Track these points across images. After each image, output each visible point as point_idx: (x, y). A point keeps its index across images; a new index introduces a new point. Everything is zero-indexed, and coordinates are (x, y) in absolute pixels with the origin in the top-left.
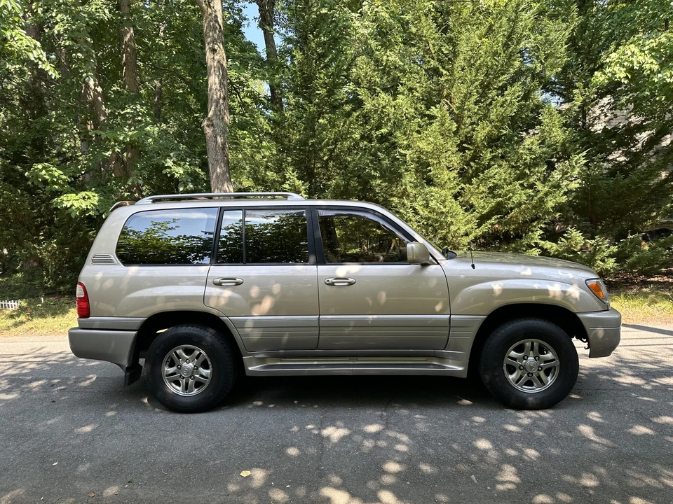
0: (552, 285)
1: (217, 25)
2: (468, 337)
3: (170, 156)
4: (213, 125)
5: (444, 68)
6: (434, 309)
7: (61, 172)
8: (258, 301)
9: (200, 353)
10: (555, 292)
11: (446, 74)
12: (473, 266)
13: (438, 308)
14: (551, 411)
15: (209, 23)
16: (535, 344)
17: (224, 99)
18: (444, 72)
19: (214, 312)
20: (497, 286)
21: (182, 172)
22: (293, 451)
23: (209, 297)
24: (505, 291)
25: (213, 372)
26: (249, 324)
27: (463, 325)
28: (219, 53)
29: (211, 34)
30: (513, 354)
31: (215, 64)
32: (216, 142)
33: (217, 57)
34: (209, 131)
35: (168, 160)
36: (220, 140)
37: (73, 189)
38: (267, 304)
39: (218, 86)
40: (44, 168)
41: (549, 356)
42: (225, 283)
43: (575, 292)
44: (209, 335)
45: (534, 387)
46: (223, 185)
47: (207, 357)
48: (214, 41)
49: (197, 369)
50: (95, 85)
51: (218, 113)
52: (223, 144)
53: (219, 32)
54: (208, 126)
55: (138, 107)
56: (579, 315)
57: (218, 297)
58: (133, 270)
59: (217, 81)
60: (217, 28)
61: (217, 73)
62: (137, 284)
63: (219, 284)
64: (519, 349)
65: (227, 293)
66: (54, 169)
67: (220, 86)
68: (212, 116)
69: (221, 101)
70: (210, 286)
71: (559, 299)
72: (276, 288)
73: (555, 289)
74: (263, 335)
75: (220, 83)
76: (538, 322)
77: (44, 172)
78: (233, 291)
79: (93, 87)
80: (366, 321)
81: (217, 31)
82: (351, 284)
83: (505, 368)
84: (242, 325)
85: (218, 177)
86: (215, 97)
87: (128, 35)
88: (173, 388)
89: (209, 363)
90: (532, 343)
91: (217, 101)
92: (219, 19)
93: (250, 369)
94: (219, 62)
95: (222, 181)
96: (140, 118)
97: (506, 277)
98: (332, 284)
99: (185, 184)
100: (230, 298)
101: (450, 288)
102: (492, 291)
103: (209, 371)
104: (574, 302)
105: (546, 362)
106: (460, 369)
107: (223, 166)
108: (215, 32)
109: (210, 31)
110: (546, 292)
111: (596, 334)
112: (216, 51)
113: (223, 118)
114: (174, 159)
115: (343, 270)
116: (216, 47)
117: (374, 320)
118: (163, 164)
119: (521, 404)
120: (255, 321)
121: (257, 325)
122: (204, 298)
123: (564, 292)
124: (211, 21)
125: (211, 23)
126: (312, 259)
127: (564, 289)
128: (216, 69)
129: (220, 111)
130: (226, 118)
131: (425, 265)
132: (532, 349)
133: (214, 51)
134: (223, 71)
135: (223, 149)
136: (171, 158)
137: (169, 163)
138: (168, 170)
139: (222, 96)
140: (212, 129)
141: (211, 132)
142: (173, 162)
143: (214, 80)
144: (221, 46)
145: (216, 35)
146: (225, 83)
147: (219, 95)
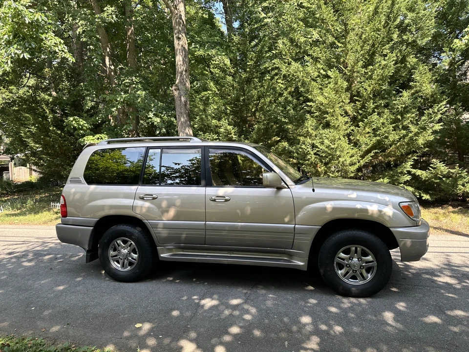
0: (371, 206)
1: (181, 21)
2: (308, 241)
3: (151, 111)
4: (178, 89)
5: (339, 42)
6: (284, 220)
7: (85, 122)
8: (166, 211)
9: (131, 244)
10: (373, 211)
11: (341, 47)
12: (314, 190)
13: (286, 220)
14: (369, 300)
15: (176, 20)
16: (358, 249)
17: (186, 71)
18: (340, 45)
19: (139, 216)
20: (329, 205)
21: (159, 121)
22: (175, 313)
23: (136, 207)
24: (335, 209)
25: (139, 256)
26: (161, 226)
27: (303, 232)
28: (182, 40)
29: (177, 27)
30: (342, 255)
31: (180, 48)
32: (181, 100)
33: (181, 43)
34: (176, 93)
35: (150, 113)
36: (183, 99)
37: (92, 133)
38: (172, 213)
39: (182, 63)
40: (74, 119)
41: (370, 258)
42: (146, 197)
43: (389, 211)
44: (136, 231)
45: (358, 281)
46: (185, 129)
47: (135, 246)
48: (179, 32)
49: (130, 254)
50: (110, 65)
51: (182, 81)
52: (186, 102)
53: (183, 25)
54: (175, 90)
55: (134, 78)
56: (391, 229)
57: (141, 207)
58: (93, 187)
59: (181, 59)
60: (181, 23)
61: (181, 54)
62: (94, 197)
63: (142, 198)
64: (346, 252)
65: (147, 204)
66: (81, 120)
67: (183, 63)
68: (178, 83)
69: (184, 73)
70: (137, 199)
71: (376, 216)
72: (178, 202)
73: (373, 209)
74: (169, 234)
75: (183, 60)
76: (360, 233)
77: (74, 122)
78: (152, 203)
79: (108, 66)
80: (236, 227)
81: (181, 25)
82: (227, 200)
83: (335, 265)
84: (155, 226)
85: (182, 124)
86: (180, 70)
87: (130, 31)
88: (115, 265)
89: (137, 250)
90: (356, 248)
91: (181, 73)
92: (182, 17)
93: (162, 255)
94: (182, 46)
95: (184, 127)
96: (134, 86)
97: (337, 198)
98: (214, 200)
99: (161, 129)
100: (149, 208)
101: (296, 206)
102: (325, 209)
103: (137, 256)
104: (387, 219)
105: (367, 262)
106: (302, 264)
107: (185, 116)
108: (180, 26)
109: (177, 25)
110: (366, 210)
111: (405, 244)
113: (185, 84)
114: (154, 112)
115: (223, 191)
116: (180, 36)
117: (242, 226)
118: (147, 116)
119: (347, 293)
120: (164, 224)
121: (166, 227)
122: (133, 208)
123: (380, 211)
124: (177, 19)
125: (177, 20)
126: (203, 182)
127: (380, 209)
128: (181, 51)
129: (183, 79)
130: (187, 84)
131: (279, 188)
132: (356, 252)
133: (179, 38)
134: (185, 52)
135: (185, 105)
136: (152, 112)
137: (151, 115)
138: (150, 120)
139: (184, 69)
140: (178, 92)
141: (177, 94)
142: (154, 114)
143: (179, 58)
144: (184, 35)
145: (180, 28)
146: (186, 60)
147: (182, 68)
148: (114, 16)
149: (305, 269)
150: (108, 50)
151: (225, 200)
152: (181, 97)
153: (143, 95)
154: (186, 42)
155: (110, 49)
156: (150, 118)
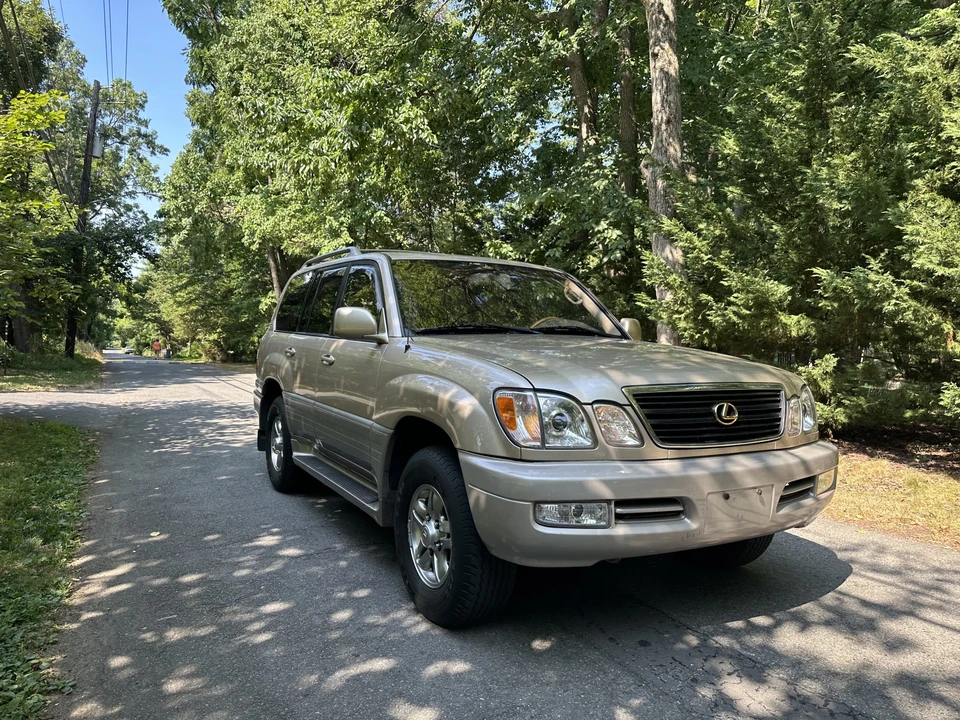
1: (661, 16)
4: (652, 164)
7: (511, 249)
15: (652, 18)
17: (668, 122)
23: (280, 366)
29: (653, 33)
30: (420, 506)
31: (657, 74)
32: (655, 187)
33: (659, 64)
34: (647, 174)
35: (602, 222)
36: (660, 184)
39: (659, 105)
42: (289, 352)
43: (467, 404)
46: (663, 250)
48: (657, 42)
51: (660, 145)
52: (667, 190)
53: (665, 26)
54: (646, 166)
56: (459, 454)
57: (283, 367)
59: (659, 99)
60: (661, 21)
61: (660, 88)
63: (286, 354)
65: (287, 364)
67: (662, 106)
68: (653, 151)
69: (664, 127)
70: (283, 355)
72: (305, 363)
75: (662, 101)
81: (662, 26)
83: (409, 526)
85: (657, 239)
86: (656, 122)
90: (433, 494)
91: (659, 129)
92: (665, 8)
94: (662, 70)
95: (662, 245)
98: (322, 362)
100: (287, 370)
106: (376, 509)
108: (658, 28)
109: (651, 28)
112: (657, 55)
113: (666, 152)
114: (612, 220)
116: (658, 49)
118: (593, 229)
123: (451, 404)
125: (654, 17)
128: (659, 81)
129: (662, 141)
130: (671, 150)
131: (381, 343)
133: (654, 56)
134: (668, 81)
135: (666, 195)
136: (607, 218)
137: (603, 225)
138: (599, 235)
139: (665, 118)
140: (651, 169)
141: (649, 175)
142: (610, 224)
143: (656, 97)
144: (666, 46)
145: (659, 33)
146: (671, 98)
147: (660, 118)
149: (379, 522)
150: (586, 110)
151: (330, 361)
152: (655, 181)
153: (602, 187)
154: (674, 59)
155: (589, 107)
156: (599, 232)
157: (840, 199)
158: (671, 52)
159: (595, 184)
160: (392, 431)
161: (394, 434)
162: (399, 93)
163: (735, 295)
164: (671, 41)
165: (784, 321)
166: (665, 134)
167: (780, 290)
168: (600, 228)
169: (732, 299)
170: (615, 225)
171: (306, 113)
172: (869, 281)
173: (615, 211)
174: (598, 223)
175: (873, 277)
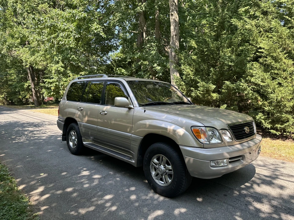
1: (174, 3)
2: (136, 146)
9: (75, 134)
10: (170, 129)
12: (145, 111)
13: (128, 130)
17: (176, 35)
19: (76, 119)
21: (159, 69)
24: (149, 126)
29: (171, 8)
30: (155, 161)
31: (173, 21)
32: (172, 55)
33: (173, 17)
35: (155, 64)
36: (173, 54)
38: (86, 118)
39: (173, 30)
40: (119, 69)
44: (76, 127)
45: (163, 183)
46: (174, 74)
48: (173, 11)
51: (173, 42)
53: (175, 6)
58: (68, 102)
59: (173, 28)
60: (174, 4)
61: (173, 25)
63: (78, 109)
66: (123, 70)
67: (174, 30)
68: (171, 44)
69: (174, 37)
70: (76, 110)
71: (171, 134)
72: (89, 113)
73: (171, 127)
74: (85, 130)
77: (119, 71)
81: (174, 6)
84: (81, 125)
85: (172, 70)
90: (162, 157)
91: (173, 37)
92: (175, 1)
93: (84, 143)
94: (174, 19)
95: (174, 72)
96: (151, 48)
98: (101, 113)
100: (79, 115)
103: (77, 140)
104: (178, 137)
105: (169, 170)
106: (134, 162)
108: (173, 7)
109: (171, 6)
110: (166, 129)
111: (189, 161)
112: (173, 15)
113: (175, 44)
114: (158, 64)
115: (105, 108)
116: (173, 13)
118: (152, 66)
122: (75, 114)
123: (174, 131)
124: (171, 2)
125: (172, 3)
127: (175, 129)
128: (173, 23)
129: (174, 41)
130: (176, 44)
131: (130, 109)
132: (162, 160)
134: (176, 23)
135: (175, 57)
136: (156, 63)
137: (155, 65)
138: (154, 68)
139: (175, 34)
140: (170, 49)
141: (170, 51)
142: (157, 65)
143: (172, 28)
144: (175, 12)
145: (173, 8)
146: (176, 28)
147: (173, 34)
148: (144, 8)
149: (136, 166)
150: (145, 28)
151: (105, 113)
152: (172, 53)
153: (154, 53)
154: (177, 16)
155: (146, 27)
156: (154, 67)
157: (231, 62)
158: (177, 14)
159: (152, 52)
160: (143, 138)
161: (143, 139)
162: (92, 19)
163: (200, 88)
164: (177, 11)
165: (212, 95)
166: (175, 39)
167: (213, 87)
168: (155, 66)
169: (199, 89)
170: (159, 65)
171: (58, 23)
172: (241, 85)
173: (159, 61)
174: (154, 64)
175: (241, 84)
